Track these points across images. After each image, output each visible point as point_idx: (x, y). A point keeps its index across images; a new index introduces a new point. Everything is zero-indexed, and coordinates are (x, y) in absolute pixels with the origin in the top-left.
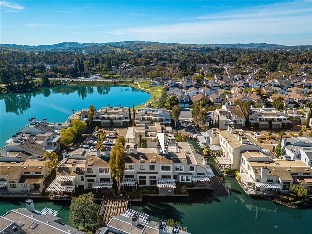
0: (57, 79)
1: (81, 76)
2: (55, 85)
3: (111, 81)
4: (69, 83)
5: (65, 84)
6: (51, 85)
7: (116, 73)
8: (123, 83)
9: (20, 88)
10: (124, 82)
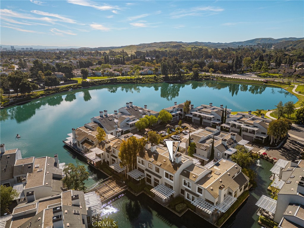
0: (207, 74)
1: (235, 72)
2: (203, 79)
3: (262, 80)
4: (217, 79)
5: (213, 79)
6: (200, 79)
7: (279, 72)
8: (276, 84)
9: (173, 79)
10: (279, 82)
